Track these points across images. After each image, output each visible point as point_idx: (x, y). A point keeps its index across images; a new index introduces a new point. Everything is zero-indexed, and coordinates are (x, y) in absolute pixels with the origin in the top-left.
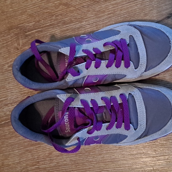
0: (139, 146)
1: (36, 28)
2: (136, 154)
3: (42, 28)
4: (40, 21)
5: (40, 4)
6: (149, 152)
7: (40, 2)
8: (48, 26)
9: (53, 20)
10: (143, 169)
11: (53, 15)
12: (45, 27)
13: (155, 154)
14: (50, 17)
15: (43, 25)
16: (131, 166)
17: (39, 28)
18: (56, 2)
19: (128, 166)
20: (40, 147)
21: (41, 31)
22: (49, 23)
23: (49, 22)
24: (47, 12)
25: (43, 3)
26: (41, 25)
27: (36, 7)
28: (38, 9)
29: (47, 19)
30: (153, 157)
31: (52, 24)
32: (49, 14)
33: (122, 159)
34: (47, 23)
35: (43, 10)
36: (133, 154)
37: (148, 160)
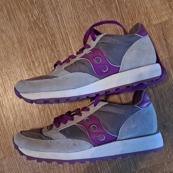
0: (22, 111)
1: (120, 4)
2: (15, 110)
3: (121, 10)
4: (127, 8)
5: (143, 6)
6: (18, 121)
7: (145, 6)
8: (122, 16)
9: (128, 21)
10: (3, 117)
11: (132, 20)
12: (122, 13)
13: (18, 125)
14: (130, 18)
15: (123, 11)
16: (4, 107)
17: (120, 7)
18: (145, 22)
19: (3, 104)
20: (8, 20)
21: (117, 10)
22: (125, 17)
23: (126, 17)
24: (135, 14)
25: (144, 9)
26: (122, 9)
27: (140, 2)
28: (139, 4)
29: (129, 15)
30: (15, 125)
31: (125, 21)
32: (134, 17)
33: (9, 98)
34: (125, 15)
35: (137, 10)
36: (14, 107)
37: (12, 120)
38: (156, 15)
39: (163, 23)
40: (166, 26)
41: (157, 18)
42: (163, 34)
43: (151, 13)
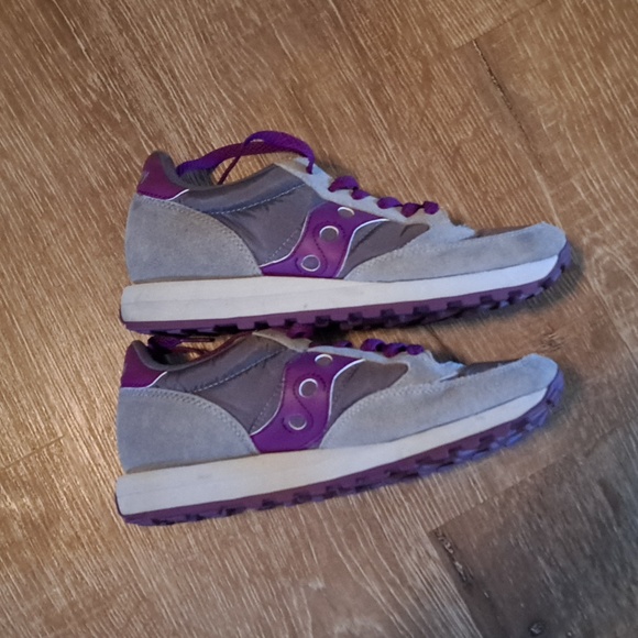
0: (106, 386)
1: (343, 8)
2: (83, 385)
3: (348, 26)
4: (365, 14)
6: (99, 415)
8: (357, 42)
9: (375, 51)
10: (50, 413)
11: (389, 48)
12: (353, 34)
13: (100, 430)
14: (382, 44)
15: (357, 27)
16: (47, 381)
17: (343, 17)
18: (427, 46)
19: (44, 374)
20: (12, 118)
21: (337, 27)
22: (366, 42)
23: (369, 43)
24: (394, 28)
25: (417, 7)
26: (353, 20)
29: (377, 34)
30: (91, 429)
31: (366, 53)
32: (392, 36)
33: (59, 353)
34: (363, 38)
35: (398, 15)
36: (80, 377)
37: (79, 419)
38: (457, 19)
39: (482, 39)
40: (494, 46)
41: (462, 27)
42: (490, 71)
43: (442, 16)
